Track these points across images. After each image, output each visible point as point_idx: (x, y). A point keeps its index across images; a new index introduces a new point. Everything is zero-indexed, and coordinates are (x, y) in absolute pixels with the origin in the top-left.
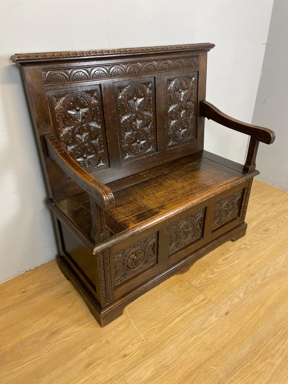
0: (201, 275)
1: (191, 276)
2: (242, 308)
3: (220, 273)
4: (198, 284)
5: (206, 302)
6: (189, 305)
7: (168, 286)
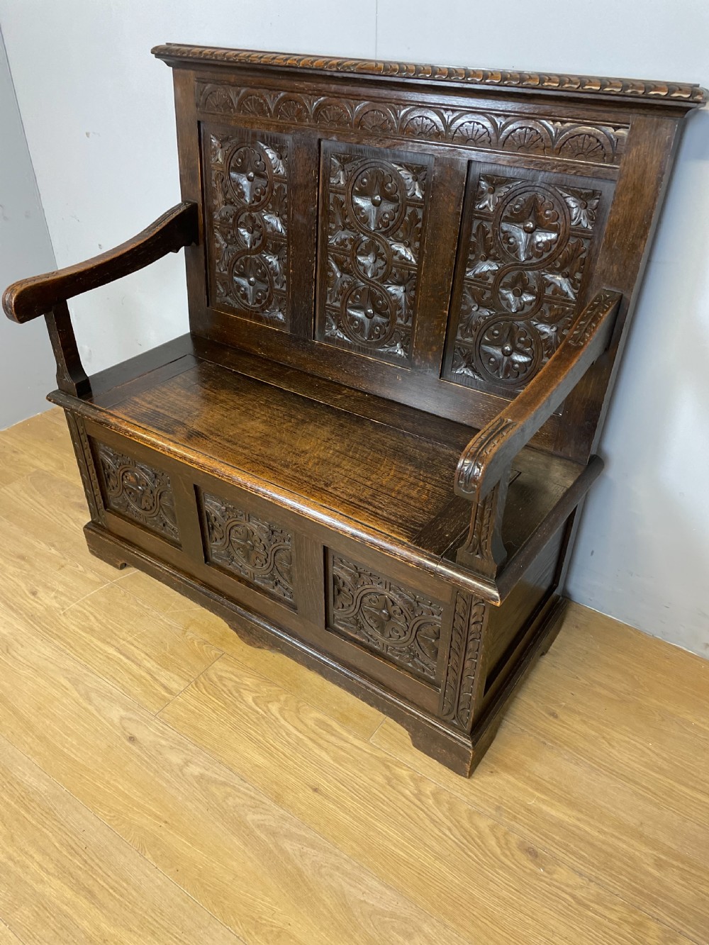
0: (250, 678)
1: (240, 659)
2: (151, 771)
3: (263, 718)
4: (216, 674)
5: (164, 696)
6: (149, 664)
7: (201, 623)
